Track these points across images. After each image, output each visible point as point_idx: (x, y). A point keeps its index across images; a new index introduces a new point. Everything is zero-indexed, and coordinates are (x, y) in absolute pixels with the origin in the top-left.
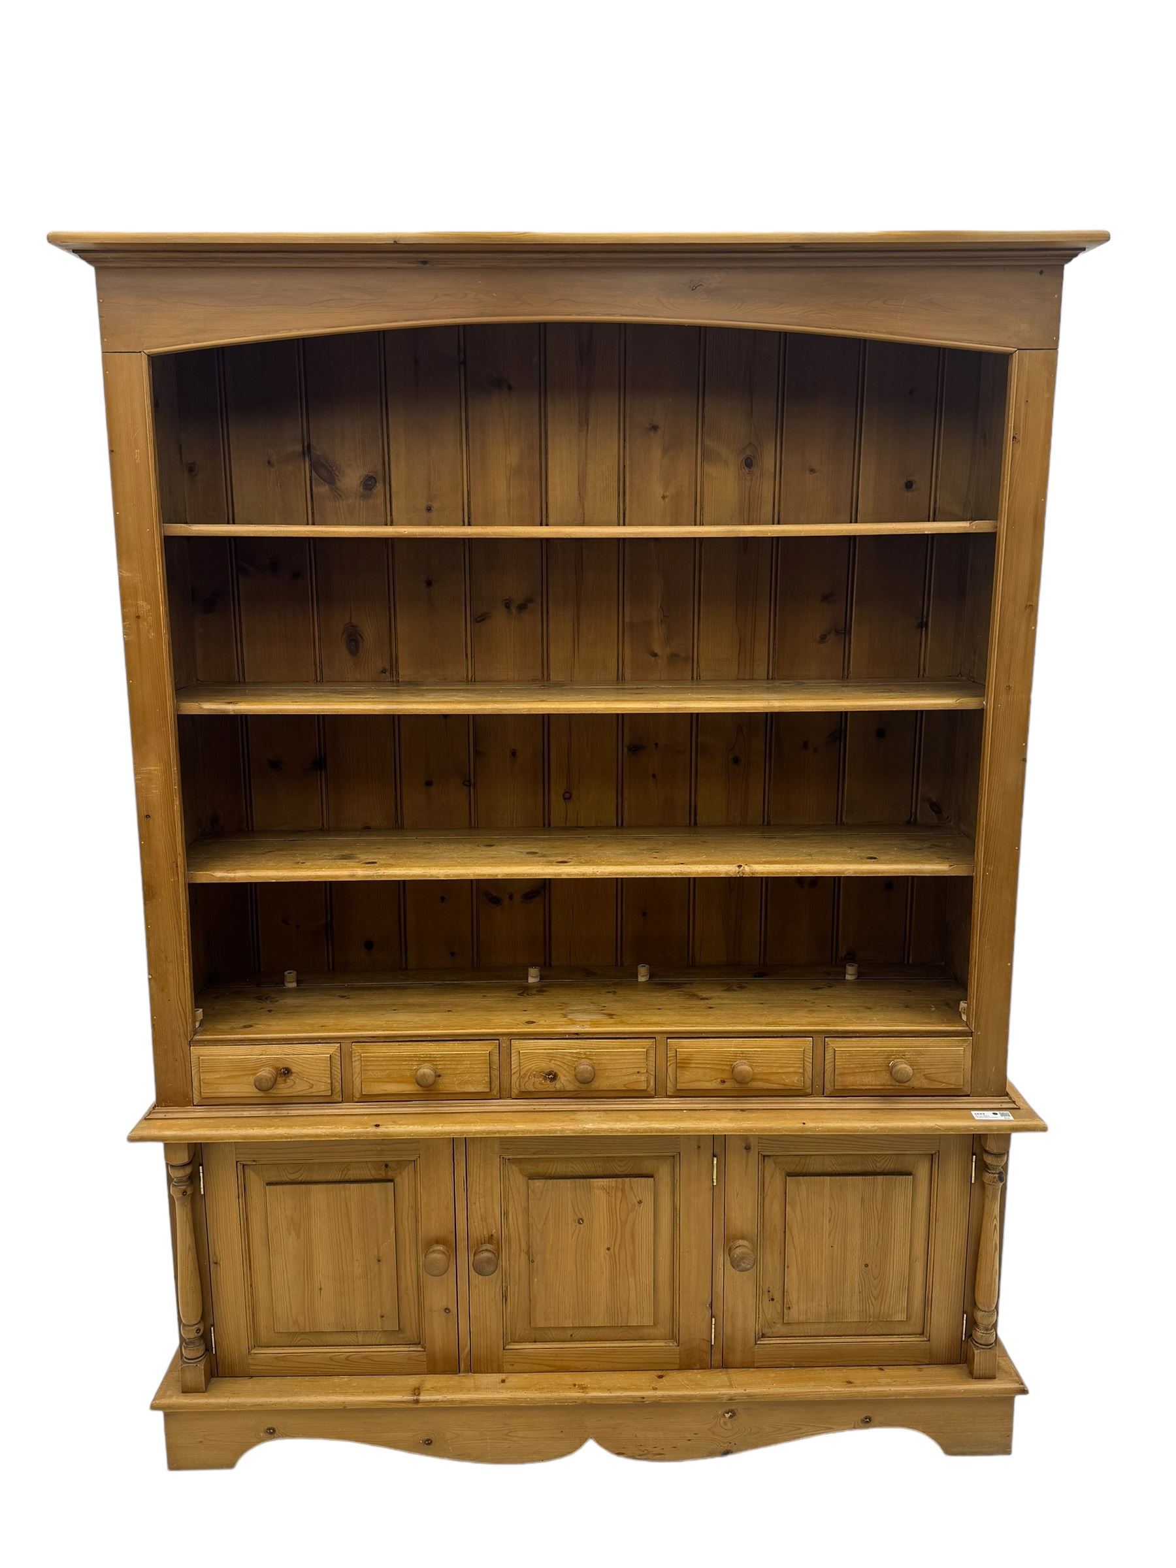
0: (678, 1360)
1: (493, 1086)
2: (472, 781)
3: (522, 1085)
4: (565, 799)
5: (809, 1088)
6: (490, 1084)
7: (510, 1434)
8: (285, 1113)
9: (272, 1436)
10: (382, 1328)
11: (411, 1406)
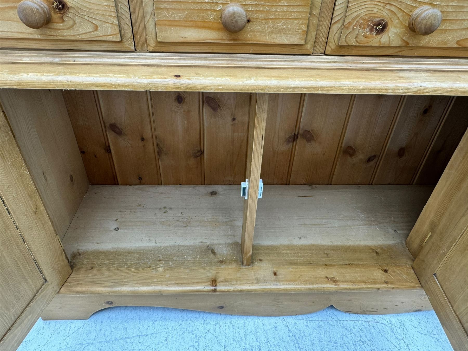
1: (309, 38)
3: (343, 37)
6: (307, 35)
7: (278, 304)
8: (70, 60)
9: (111, 305)
11: (211, 293)
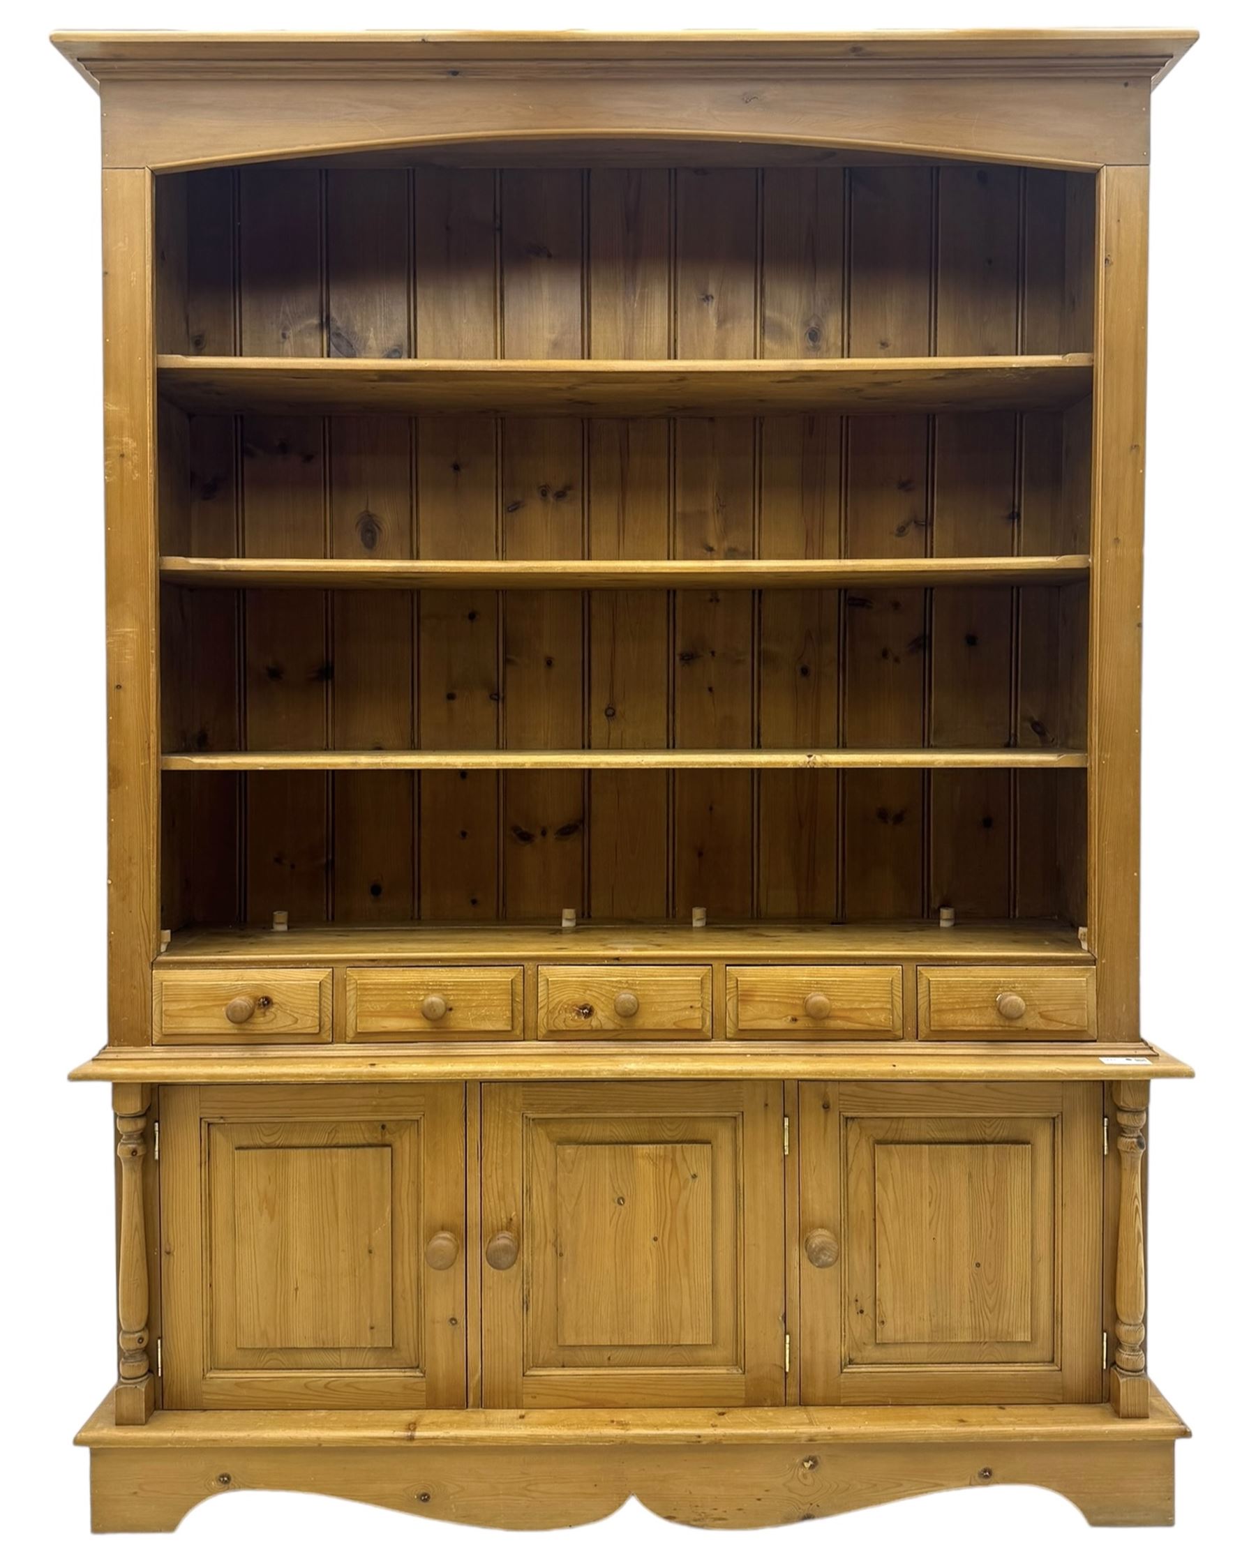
0: (744, 1392)
1: (516, 1023)
2: (501, 695)
3: (551, 1022)
4: (608, 716)
5: (900, 1029)
6: (512, 1021)
7: (529, 1488)
8: (262, 1054)
9: (227, 1485)
10: (371, 1344)
11: (403, 1444)
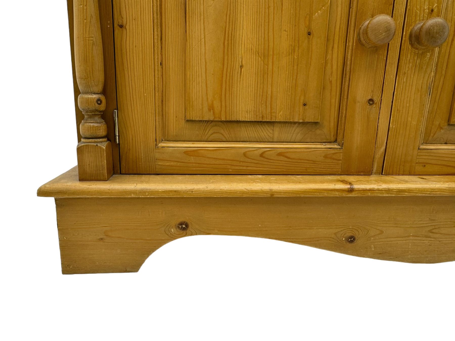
7: (434, 231)
9: (185, 232)
10: (303, 119)
11: (344, 195)
